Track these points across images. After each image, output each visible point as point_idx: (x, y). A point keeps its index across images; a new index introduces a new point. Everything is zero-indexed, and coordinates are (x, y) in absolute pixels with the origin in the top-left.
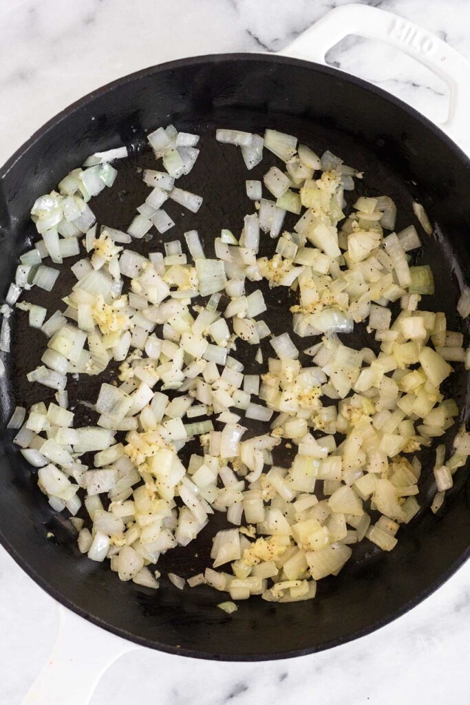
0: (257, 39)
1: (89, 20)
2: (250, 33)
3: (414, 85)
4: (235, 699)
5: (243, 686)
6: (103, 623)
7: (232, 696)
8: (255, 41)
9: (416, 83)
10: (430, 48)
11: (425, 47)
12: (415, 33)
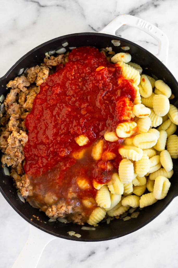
1: (34, 23)
2: (90, 26)
3: (147, 42)
5: (93, 252)
7: (90, 256)
8: (92, 28)
9: (148, 41)
10: (151, 29)
11: (149, 29)
12: (146, 24)
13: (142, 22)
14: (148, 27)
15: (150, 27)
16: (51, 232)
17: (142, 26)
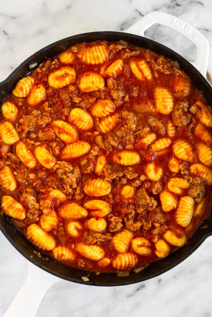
0: (140, 13)
1: (69, 7)
2: (137, 11)
4: (140, 291)
5: (143, 285)
6: (47, 270)
7: (138, 290)
8: (139, 14)
10: (188, 30)
11: (186, 30)
12: (182, 24)
13: (177, 21)
14: (185, 28)
15: (187, 28)
16: (55, 272)
17: (177, 26)
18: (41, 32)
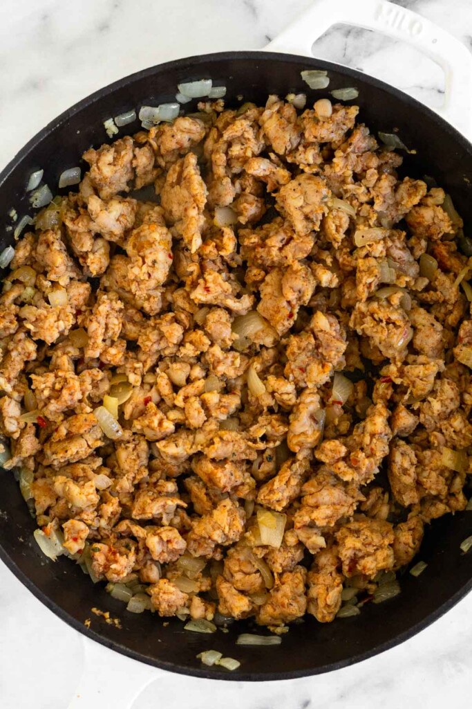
1: (104, 27)
3: (440, 92)
9: (442, 89)
11: (414, 30)
12: (404, 17)
13: (391, 11)
15: (417, 25)
18: (35, 85)
